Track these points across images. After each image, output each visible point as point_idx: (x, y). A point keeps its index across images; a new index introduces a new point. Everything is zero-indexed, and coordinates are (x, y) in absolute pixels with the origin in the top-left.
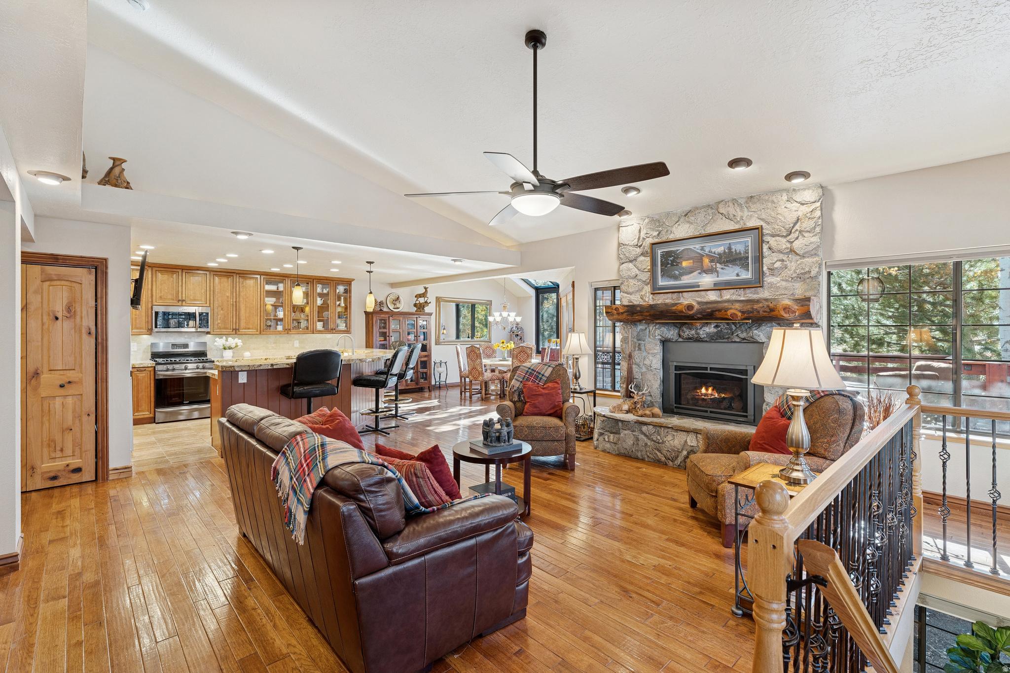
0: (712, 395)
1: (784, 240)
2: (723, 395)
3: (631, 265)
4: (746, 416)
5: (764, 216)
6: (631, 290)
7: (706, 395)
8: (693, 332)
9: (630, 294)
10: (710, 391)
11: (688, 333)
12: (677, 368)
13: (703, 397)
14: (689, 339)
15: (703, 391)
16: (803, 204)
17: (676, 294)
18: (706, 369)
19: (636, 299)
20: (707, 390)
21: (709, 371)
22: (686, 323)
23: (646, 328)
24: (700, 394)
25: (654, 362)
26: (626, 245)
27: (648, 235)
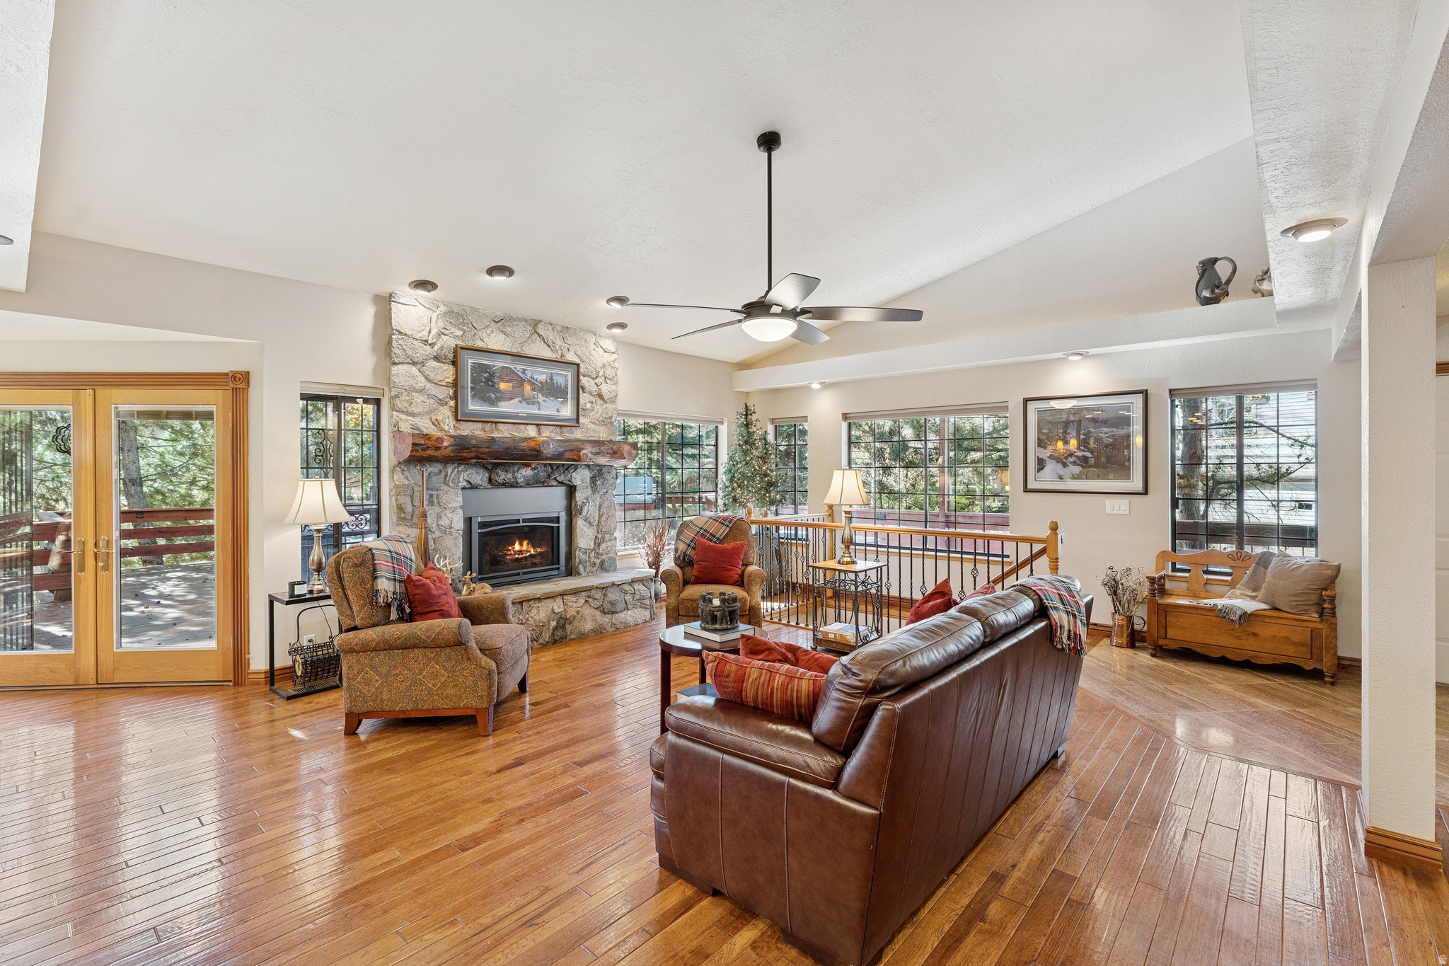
0: (527, 551)
1: (592, 382)
2: (539, 550)
3: (414, 370)
4: (558, 569)
5: (579, 353)
6: (416, 411)
7: (521, 552)
8: (510, 476)
9: (413, 415)
10: (525, 547)
11: (504, 477)
12: (483, 525)
13: (517, 556)
14: (505, 485)
15: (517, 547)
16: (605, 352)
17: (489, 424)
18: (518, 521)
19: (425, 425)
20: (521, 545)
21: (521, 524)
22: (501, 464)
23: (441, 471)
24: (512, 552)
25: (455, 520)
26: (406, 335)
27: (446, 332)
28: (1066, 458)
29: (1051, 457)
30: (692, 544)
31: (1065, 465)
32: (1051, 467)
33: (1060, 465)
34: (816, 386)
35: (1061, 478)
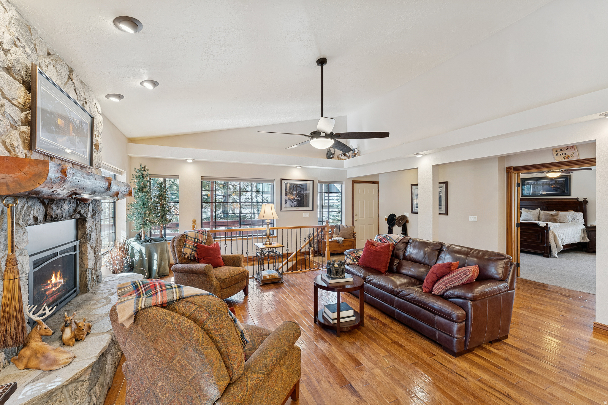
7: (56, 284)
13: (53, 289)
15: (53, 280)
18: (56, 254)
20: (56, 277)
21: (59, 256)
24: (50, 286)
25: (25, 263)
28: (293, 200)
29: (289, 199)
30: (194, 249)
31: (293, 202)
32: (289, 202)
33: (291, 202)
34: (190, 161)
35: (291, 206)
